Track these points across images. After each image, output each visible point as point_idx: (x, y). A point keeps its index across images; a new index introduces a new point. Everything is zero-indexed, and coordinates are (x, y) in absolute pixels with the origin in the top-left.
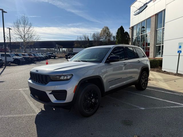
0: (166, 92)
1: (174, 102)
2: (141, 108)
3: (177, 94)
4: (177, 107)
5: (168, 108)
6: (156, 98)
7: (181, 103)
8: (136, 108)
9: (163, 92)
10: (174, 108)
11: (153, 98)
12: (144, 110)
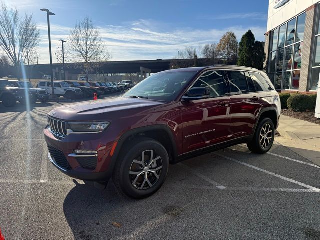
0: (292, 160)
1: (294, 182)
2: (219, 187)
3: (314, 166)
4: (295, 190)
5: (273, 192)
6: (263, 171)
7: (307, 184)
8: (210, 185)
9: (288, 159)
10: (286, 192)
11: (259, 169)
12: (224, 190)
